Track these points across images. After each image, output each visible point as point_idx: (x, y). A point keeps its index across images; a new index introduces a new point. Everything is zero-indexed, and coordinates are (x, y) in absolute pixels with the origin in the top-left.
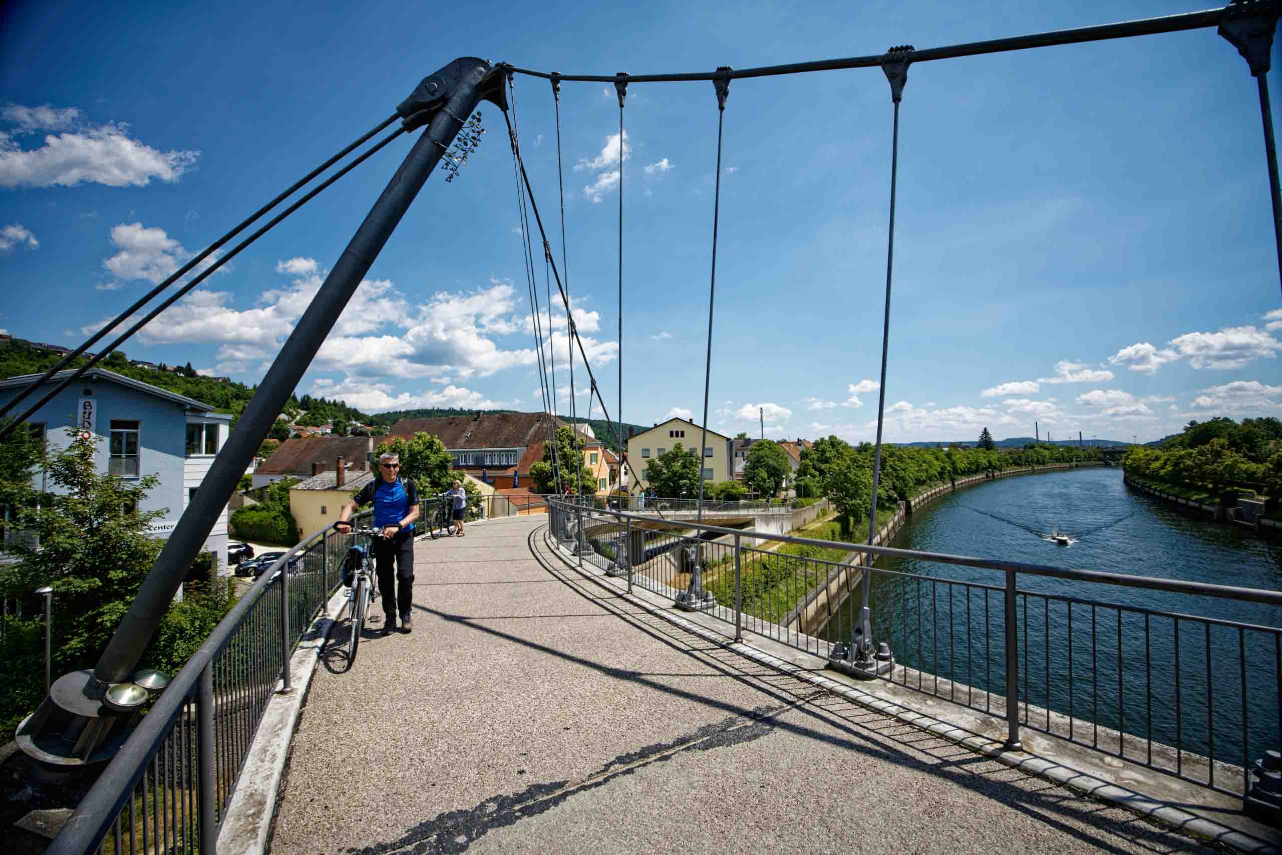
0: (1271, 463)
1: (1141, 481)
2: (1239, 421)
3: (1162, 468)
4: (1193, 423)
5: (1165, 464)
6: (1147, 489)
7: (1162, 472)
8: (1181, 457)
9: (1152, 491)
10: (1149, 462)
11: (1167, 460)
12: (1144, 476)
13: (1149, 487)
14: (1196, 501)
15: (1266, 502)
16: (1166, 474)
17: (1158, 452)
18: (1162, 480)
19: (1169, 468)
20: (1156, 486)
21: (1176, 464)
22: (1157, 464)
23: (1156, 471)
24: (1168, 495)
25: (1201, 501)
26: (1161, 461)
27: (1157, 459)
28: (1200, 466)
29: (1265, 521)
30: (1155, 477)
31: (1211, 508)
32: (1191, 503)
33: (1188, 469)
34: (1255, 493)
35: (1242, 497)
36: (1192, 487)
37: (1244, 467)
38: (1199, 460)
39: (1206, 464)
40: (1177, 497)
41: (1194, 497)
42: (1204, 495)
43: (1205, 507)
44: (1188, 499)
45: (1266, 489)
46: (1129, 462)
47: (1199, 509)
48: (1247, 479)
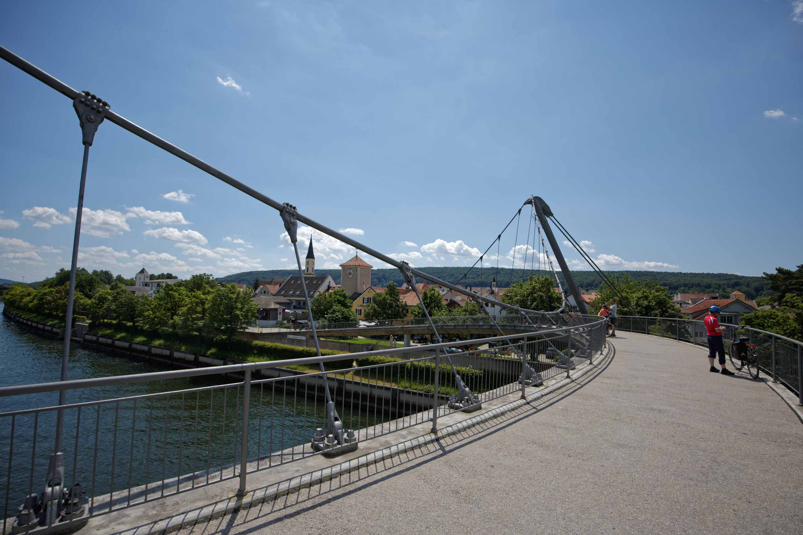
0: (95, 299)
1: (15, 312)
2: (90, 271)
3: (31, 302)
4: (62, 270)
5: (34, 299)
6: (18, 318)
7: (30, 305)
8: (45, 294)
9: (21, 320)
10: (22, 297)
11: (36, 295)
12: (19, 308)
13: (20, 317)
14: (50, 326)
15: (90, 324)
16: (33, 306)
17: (31, 289)
18: (30, 311)
19: (36, 302)
20: (26, 316)
21: (41, 299)
22: (28, 299)
23: (26, 305)
24: (32, 322)
25: (52, 326)
26: (31, 297)
27: (29, 295)
28: (55, 301)
29: (88, 337)
30: (26, 309)
31: (58, 331)
32: (46, 328)
33: (49, 302)
34: (86, 318)
35: (78, 321)
36: (50, 316)
37: (82, 301)
38: (56, 296)
39: (60, 299)
40: (38, 323)
41: (50, 323)
42: (56, 321)
43: (55, 330)
44: (45, 325)
45: (90, 316)
46: (7, 297)
47: (51, 332)
48: (82, 309)
